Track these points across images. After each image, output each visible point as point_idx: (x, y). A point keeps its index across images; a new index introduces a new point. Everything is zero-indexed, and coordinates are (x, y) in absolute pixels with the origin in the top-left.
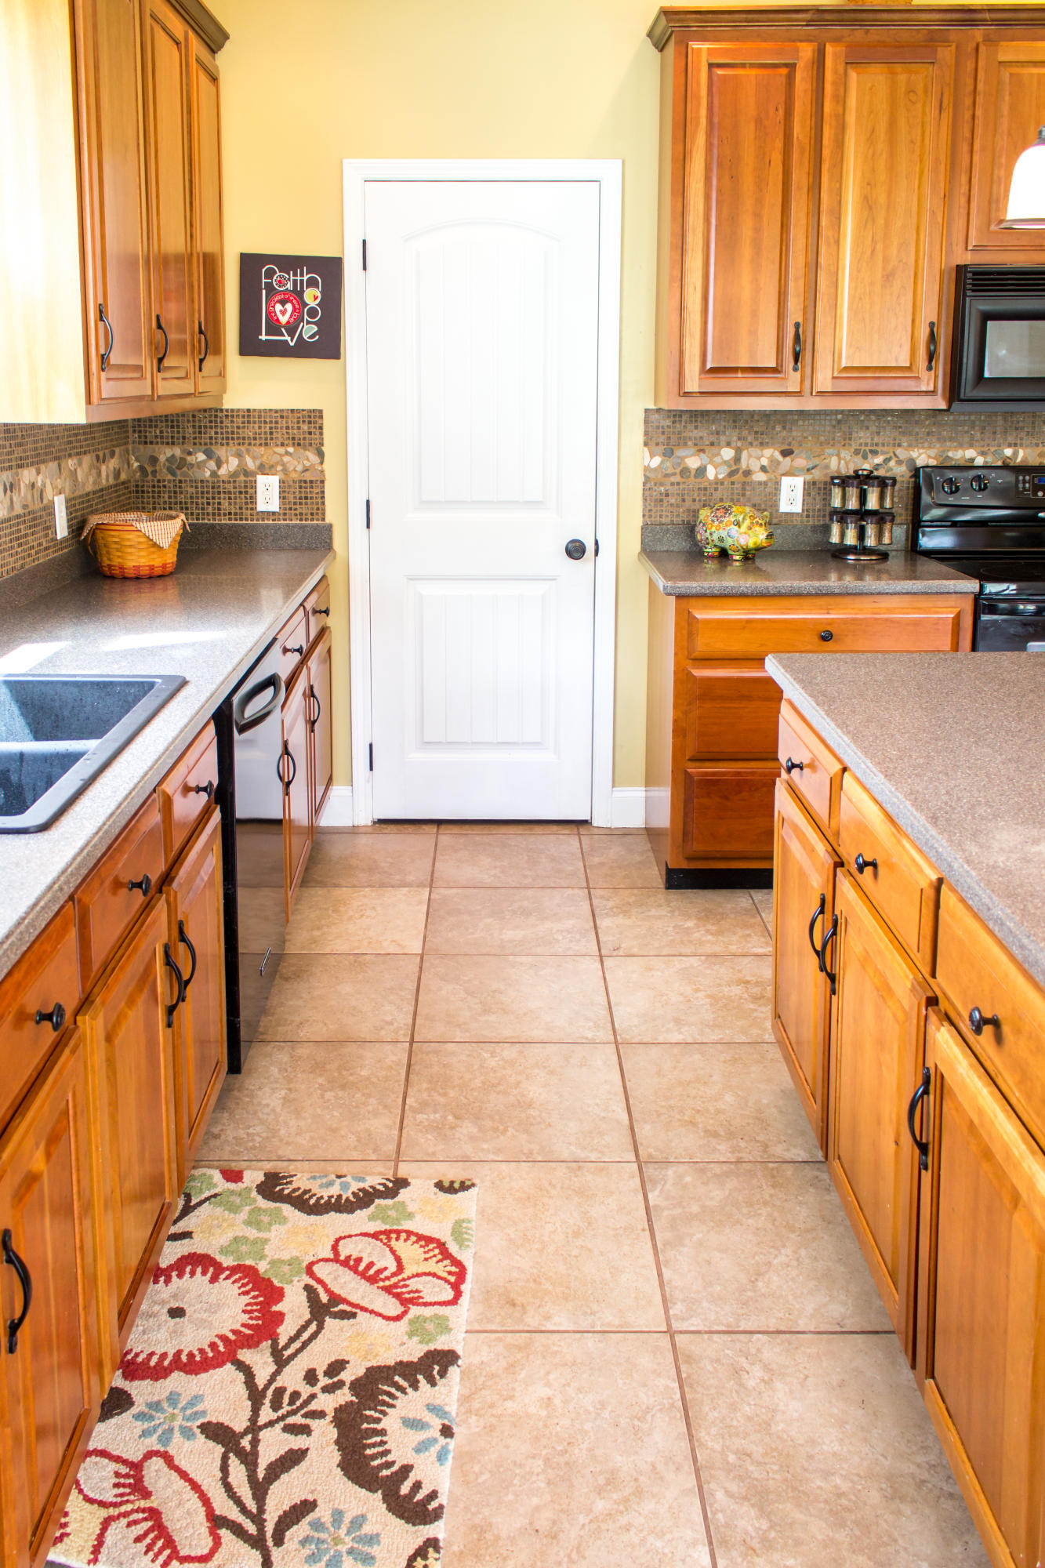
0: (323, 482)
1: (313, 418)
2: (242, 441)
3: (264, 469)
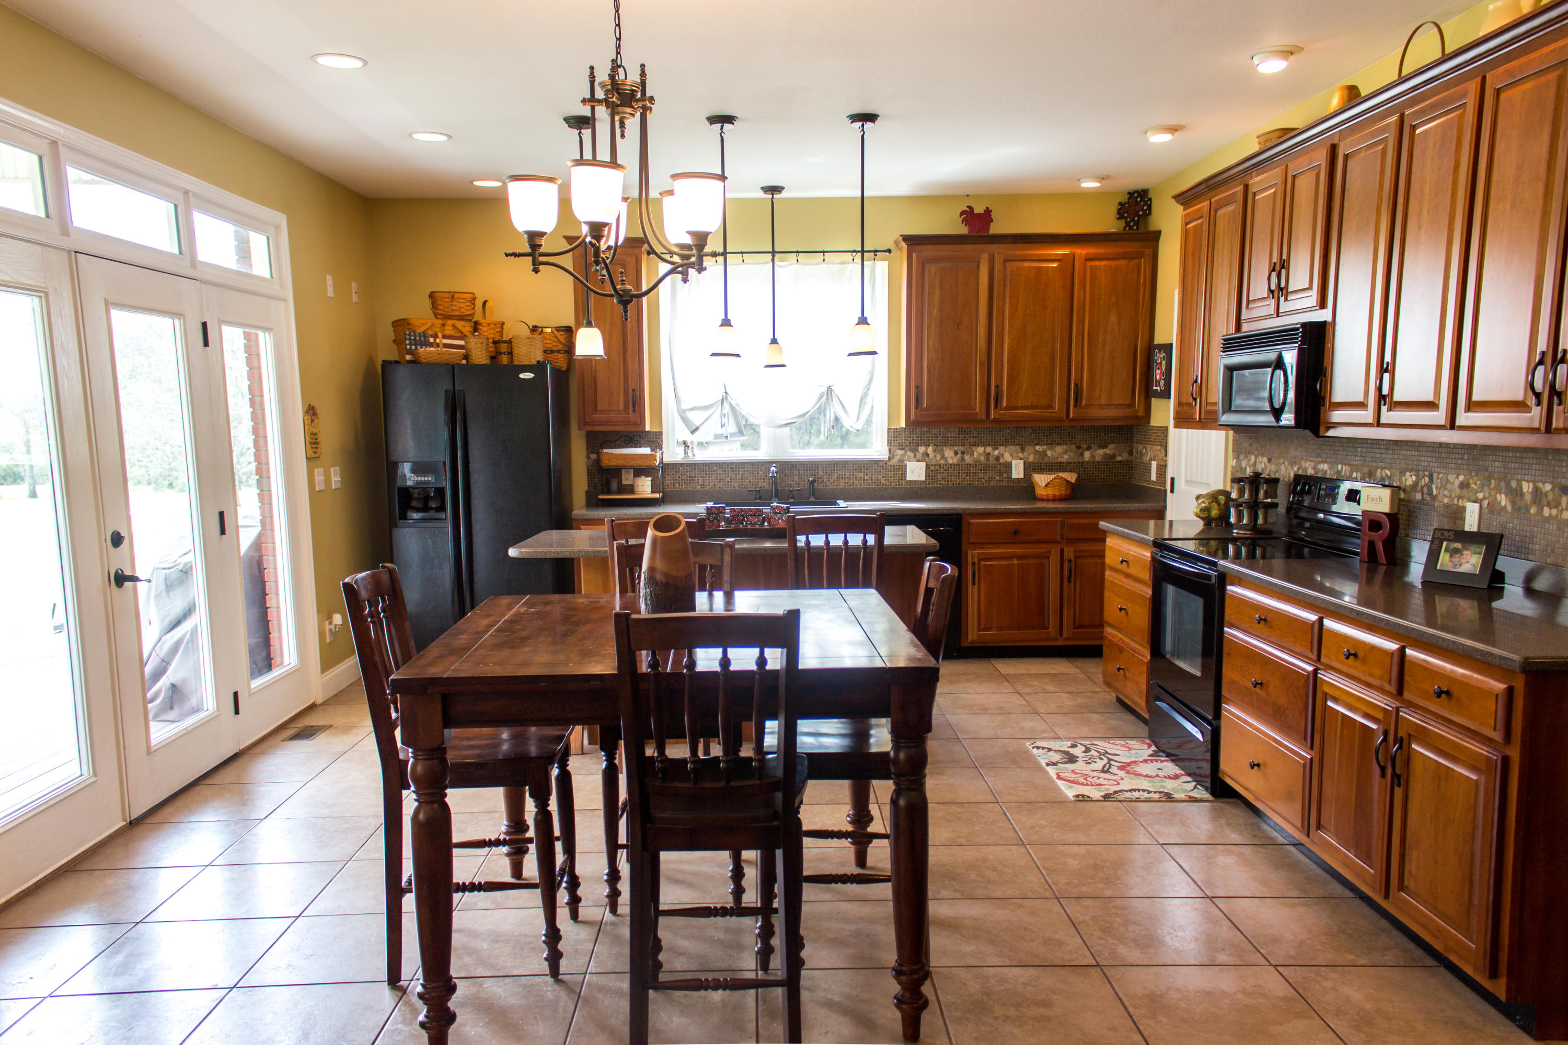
0: (1165, 466)
1: (1164, 430)
2: (1150, 442)
3: (1154, 458)
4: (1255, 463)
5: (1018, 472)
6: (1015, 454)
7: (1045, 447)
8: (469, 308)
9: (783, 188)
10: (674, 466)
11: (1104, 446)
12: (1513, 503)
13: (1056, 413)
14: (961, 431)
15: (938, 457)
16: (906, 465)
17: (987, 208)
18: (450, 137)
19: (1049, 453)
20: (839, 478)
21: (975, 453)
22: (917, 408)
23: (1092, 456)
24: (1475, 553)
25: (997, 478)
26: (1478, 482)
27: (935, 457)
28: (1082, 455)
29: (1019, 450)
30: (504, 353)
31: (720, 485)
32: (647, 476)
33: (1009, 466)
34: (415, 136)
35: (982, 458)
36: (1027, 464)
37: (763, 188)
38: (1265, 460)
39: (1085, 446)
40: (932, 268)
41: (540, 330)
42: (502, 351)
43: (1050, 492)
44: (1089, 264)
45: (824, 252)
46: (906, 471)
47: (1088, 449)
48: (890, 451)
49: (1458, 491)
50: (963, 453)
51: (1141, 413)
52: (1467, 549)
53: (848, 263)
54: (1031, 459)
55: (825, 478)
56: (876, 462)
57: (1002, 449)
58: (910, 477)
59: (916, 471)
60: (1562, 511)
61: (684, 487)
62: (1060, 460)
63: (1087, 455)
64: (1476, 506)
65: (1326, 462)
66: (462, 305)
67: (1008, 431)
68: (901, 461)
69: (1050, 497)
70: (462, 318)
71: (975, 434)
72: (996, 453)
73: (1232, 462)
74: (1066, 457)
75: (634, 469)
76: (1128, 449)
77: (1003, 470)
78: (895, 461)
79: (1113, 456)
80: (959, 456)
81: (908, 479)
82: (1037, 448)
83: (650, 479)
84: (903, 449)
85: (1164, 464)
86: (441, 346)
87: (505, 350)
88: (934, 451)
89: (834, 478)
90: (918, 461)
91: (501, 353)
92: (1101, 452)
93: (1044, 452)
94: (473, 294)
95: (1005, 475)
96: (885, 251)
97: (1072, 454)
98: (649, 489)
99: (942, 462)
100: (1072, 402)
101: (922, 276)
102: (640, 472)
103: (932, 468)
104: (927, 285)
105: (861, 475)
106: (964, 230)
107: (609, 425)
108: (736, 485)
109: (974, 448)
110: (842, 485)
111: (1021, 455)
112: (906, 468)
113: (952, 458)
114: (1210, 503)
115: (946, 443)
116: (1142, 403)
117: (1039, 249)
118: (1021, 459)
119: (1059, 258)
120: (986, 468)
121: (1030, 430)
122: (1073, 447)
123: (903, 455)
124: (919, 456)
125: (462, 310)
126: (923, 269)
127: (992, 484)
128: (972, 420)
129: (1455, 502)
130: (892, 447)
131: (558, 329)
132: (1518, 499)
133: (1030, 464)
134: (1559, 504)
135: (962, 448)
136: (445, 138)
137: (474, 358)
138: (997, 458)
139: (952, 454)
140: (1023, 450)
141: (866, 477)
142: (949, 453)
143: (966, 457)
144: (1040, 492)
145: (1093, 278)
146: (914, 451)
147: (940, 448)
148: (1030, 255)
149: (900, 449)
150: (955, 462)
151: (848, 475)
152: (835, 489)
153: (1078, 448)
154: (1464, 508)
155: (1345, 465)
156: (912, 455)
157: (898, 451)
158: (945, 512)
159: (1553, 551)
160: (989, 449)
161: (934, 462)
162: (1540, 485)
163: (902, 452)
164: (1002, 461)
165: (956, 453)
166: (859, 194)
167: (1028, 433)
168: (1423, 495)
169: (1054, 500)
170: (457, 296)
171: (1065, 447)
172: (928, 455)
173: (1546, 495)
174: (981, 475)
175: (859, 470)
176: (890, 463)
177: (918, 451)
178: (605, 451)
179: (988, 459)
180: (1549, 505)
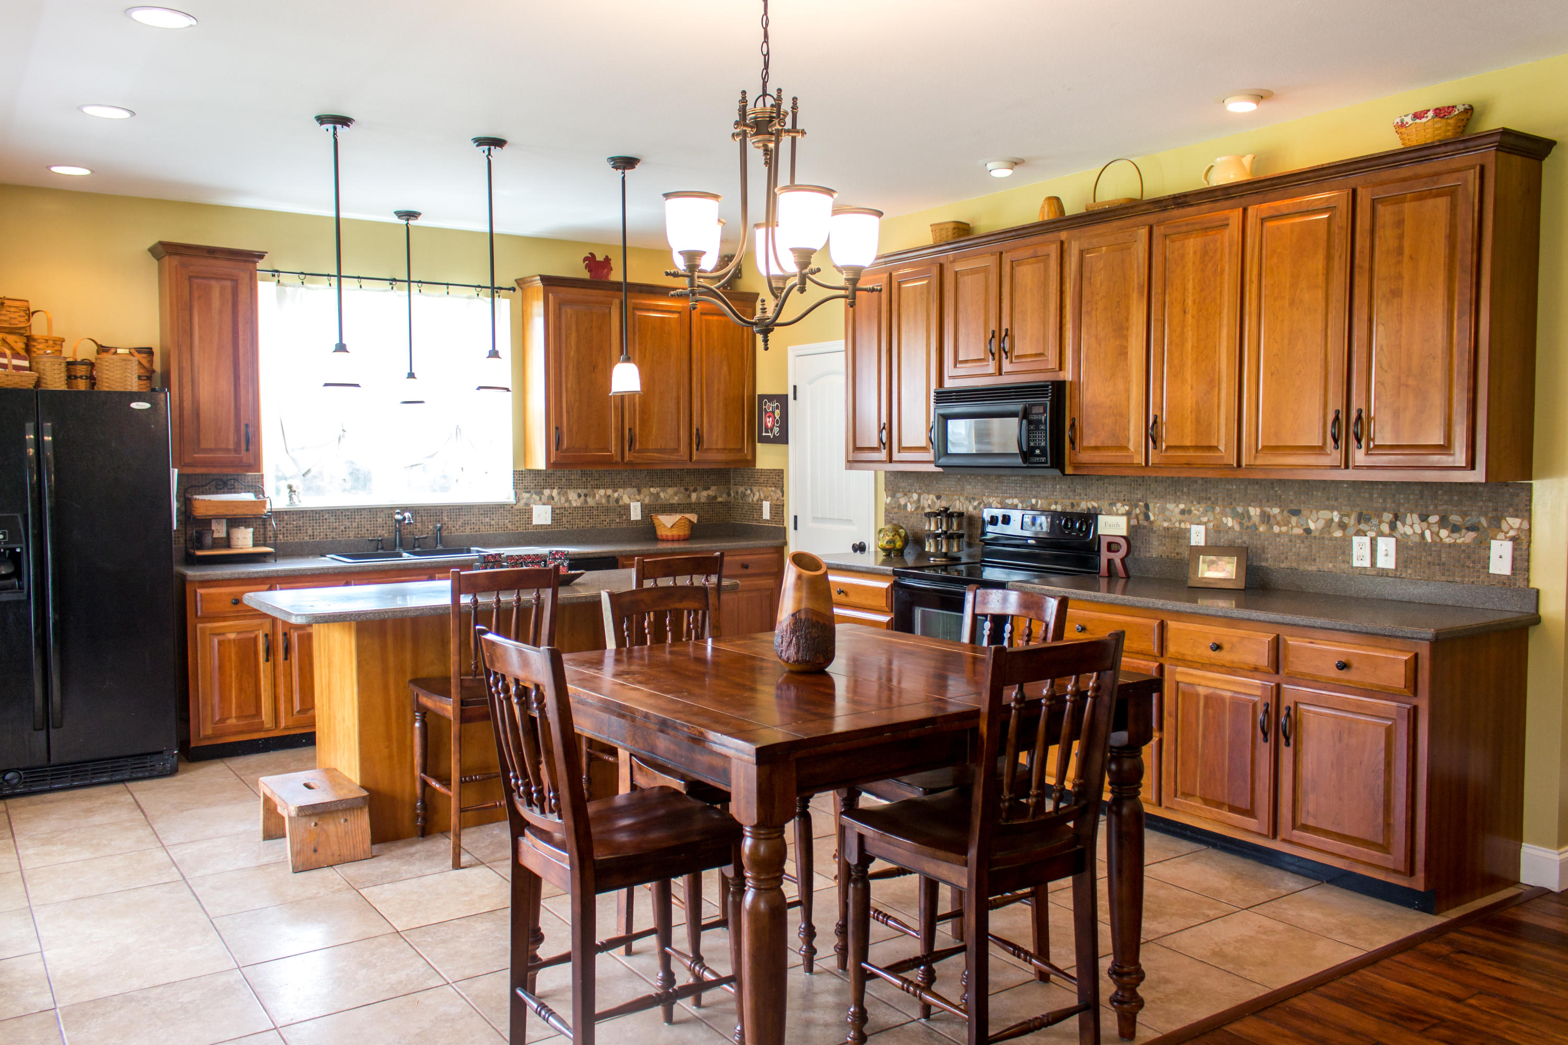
0: (783, 506)
1: (780, 472)
2: (760, 484)
3: (766, 499)
4: (919, 500)
5: (636, 514)
6: (633, 496)
7: (658, 489)
8: (23, 319)
9: (420, 214)
10: (278, 514)
11: (707, 489)
12: (1241, 524)
13: (681, 456)
14: (584, 474)
15: (563, 499)
16: (532, 509)
17: (607, 257)
18: (133, 113)
19: (662, 495)
20: (464, 525)
21: (597, 496)
22: (557, 449)
23: (698, 498)
24: (1229, 563)
25: (618, 520)
26: (1201, 509)
27: (560, 499)
28: (689, 496)
29: (637, 492)
30: (81, 377)
31: (333, 535)
32: (247, 526)
33: (627, 508)
34: (88, 110)
35: (604, 501)
36: (644, 506)
37: (397, 213)
38: (932, 497)
39: (692, 488)
40: (568, 311)
41: (113, 351)
42: (79, 375)
43: (675, 532)
44: (704, 317)
45: (447, 284)
46: (532, 515)
47: (695, 491)
48: (516, 494)
49: (1179, 517)
50: (586, 495)
51: (749, 457)
52: (1220, 560)
53: (474, 298)
54: (647, 501)
55: (450, 524)
56: (502, 506)
57: (621, 491)
58: (536, 521)
59: (542, 515)
60: (1292, 528)
61: (290, 539)
62: (672, 501)
63: (694, 496)
64: (1202, 528)
65: (1016, 497)
66: (13, 315)
67: (626, 474)
68: (527, 504)
69: (676, 538)
70: (12, 331)
71: (597, 476)
72: (616, 495)
73: (885, 499)
74: (676, 498)
75: (228, 519)
76: (727, 491)
77: (622, 512)
78: (521, 505)
79: (715, 497)
80: (583, 498)
81: (534, 523)
82: (652, 490)
83: (251, 530)
84: (529, 492)
85: (781, 504)
86: (10, 367)
87: (83, 374)
88: (559, 494)
89: (459, 523)
90: (544, 504)
91: (76, 377)
92: (705, 494)
93: (658, 494)
94: (27, 301)
95: (624, 517)
96: (509, 289)
97: (681, 496)
98: (250, 542)
99: (567, 505)
100: (694, 446)
101: (558, 317)
102: (235, 522)
103: (558, 511)
104: (563, 327)
105: (487, 520)
106: (586, 275)
107: (214, 467)
108: (352, 534)
109: (595, 490)
110: (468, 531)
111: (638, 497)
112: (532, 512)
113: (575, 500)
114: (893, 536)
115: (570, 486)
116: (750, 448)
117: (650, 299)
118: (638, 501)
119: (679, 310)
120: (607, 510)
121: (645, 473)
122: (682, 489)
123: (529, 499)
124: (544, 498)
125: (14, 321)
126: (560, 309)
127: (613, 526)
128: (607, 462)
129: (1177, 525)
130: (518, 490)
131: (140, 350)
132: (1245, 521)
133: (646, 505)
134: (1289, 522)
135: (585, 491)
136: (127, 115)
137: (49, 382)
138: (617, 501)
139: (576, 497)
140: (639, 492)
141: (493, 522)
142: (572, 495)
143: (589, 500)
144: (661, 532)
145: (708, 331)
146: (540, 494)
147: (564, 490)
148: (650, 305)
149: (526, 492)
150: (579, 505)
151: (473, 520)
152: (461, 536)
153: (686, 490)
154: (1189, 530)
155: (1041, 499)
156: (537, 498)
157: (524, 494)
158: (604, 555)
159: (1286, 558)
160: (609, 492)
161: (559, 505)
162: (1268, 509)
163: (528, 495)
164: (621, 503)
165: (579, 496)
166: (487, 230)
167: (643, 476)
168: (1138, 521)
169: (679, 540)
170: (7, 303)
171: (675, 489)
172: (553, 498)
173: (1275, 516)
174: (603, 518)
175: (485, 514)
176: (516, 507)
177: (542, 494)
178: (197, 497)
179: (608, 501)
180: (1278, 524)
